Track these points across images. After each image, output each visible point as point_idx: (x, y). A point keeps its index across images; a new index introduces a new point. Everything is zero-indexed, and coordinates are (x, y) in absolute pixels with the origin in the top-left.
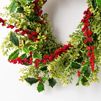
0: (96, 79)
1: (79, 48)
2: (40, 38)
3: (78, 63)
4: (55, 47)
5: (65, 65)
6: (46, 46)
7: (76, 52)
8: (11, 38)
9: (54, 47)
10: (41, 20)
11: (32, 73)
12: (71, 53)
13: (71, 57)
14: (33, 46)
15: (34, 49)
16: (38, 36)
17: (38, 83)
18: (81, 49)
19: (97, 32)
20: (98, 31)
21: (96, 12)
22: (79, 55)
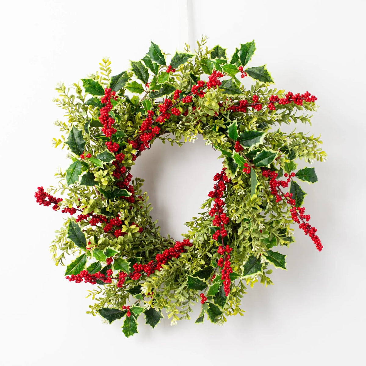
0: (238, 310)
1: (204, 249)
2: (128, 231)
3: (201, 280)
4: (157, 246)
5: (177, 283)
6: (139, 245)
7: (199, 256)
8: (71, 233)
9: (155, 246)
10: (128, 195)
11: (113, 299)
12: (189, 260)
13: (188, 267)
14: (112, 248)
15: (115, 254)
16: (123, 226)
17: (124, 318)
18: (209, 251)
19: (237, 218)
20: (239, 216)
21: (237, 177)
22: (203, 262)
